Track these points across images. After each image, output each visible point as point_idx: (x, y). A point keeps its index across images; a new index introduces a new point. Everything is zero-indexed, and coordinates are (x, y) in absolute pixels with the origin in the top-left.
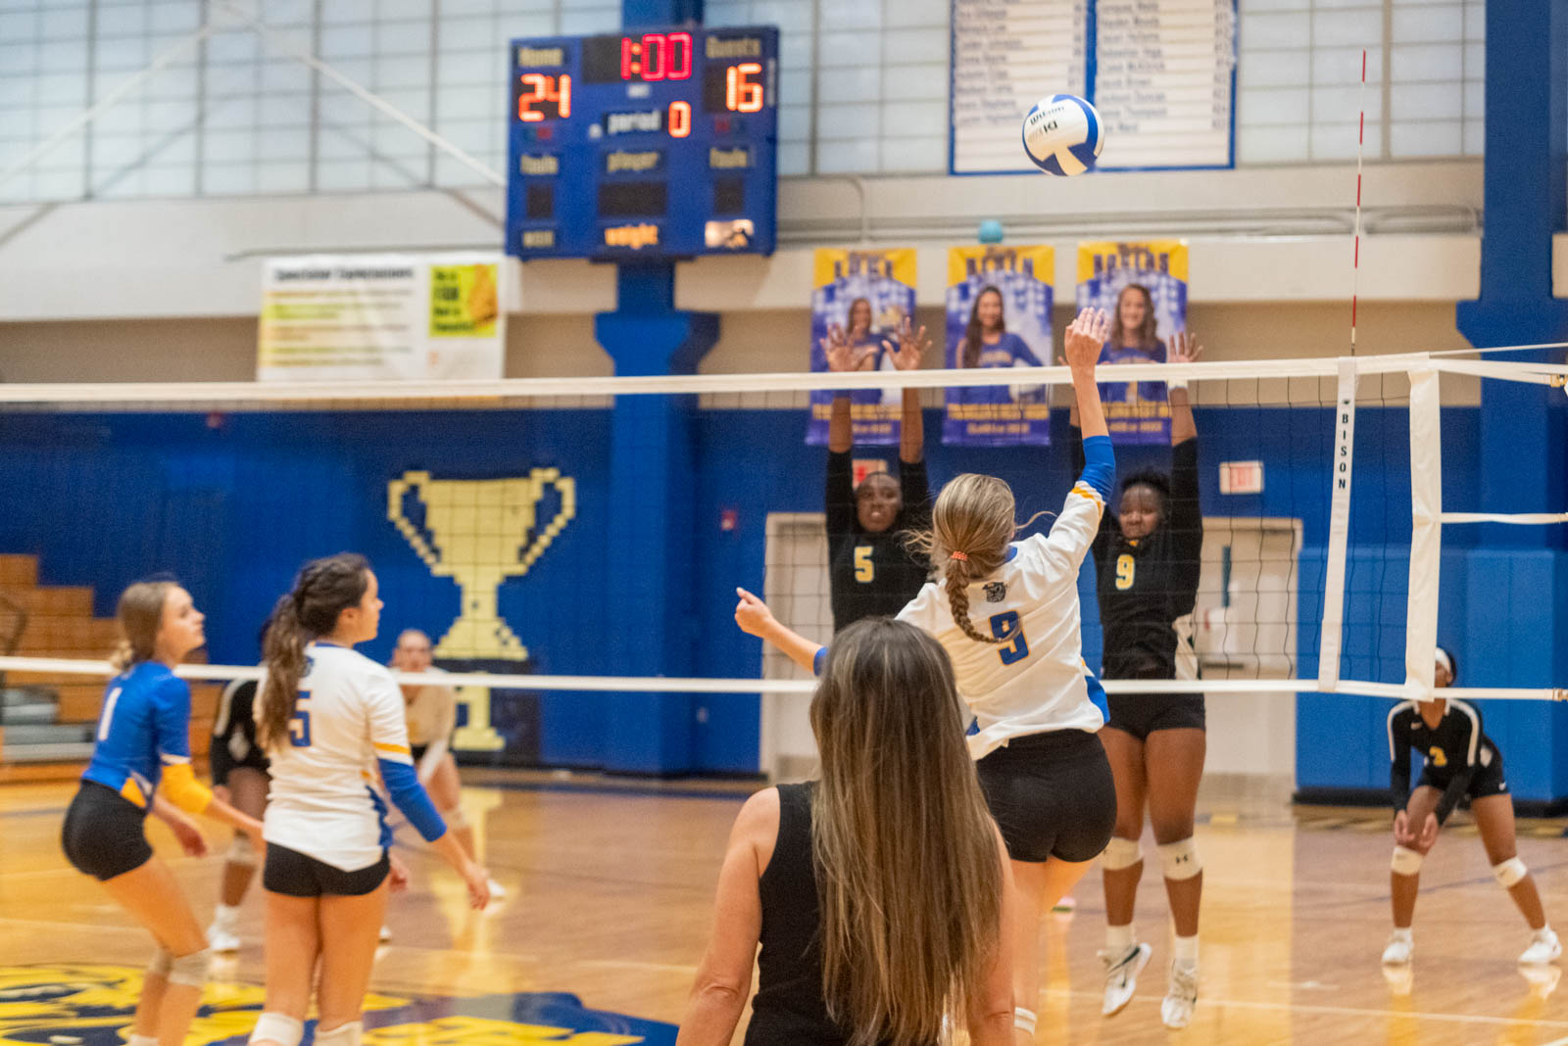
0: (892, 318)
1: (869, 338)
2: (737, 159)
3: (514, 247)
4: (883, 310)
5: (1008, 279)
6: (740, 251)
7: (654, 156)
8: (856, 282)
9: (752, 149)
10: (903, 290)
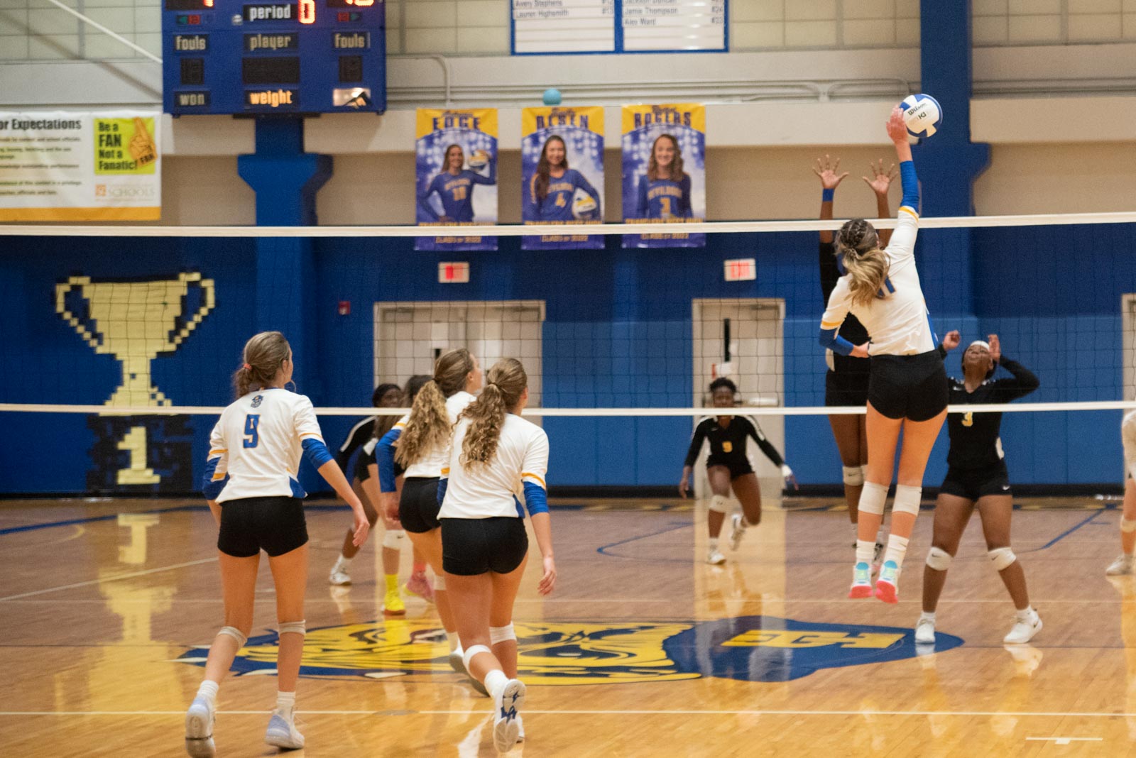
0: (480, 159)
1: (461, 173)
2: (357, 42)
3: (172, 106)
4: (472, 153)
5: (569, 130)
6: (361, 109)
7: (288, 39)
8: (450, 132)
9: (369, 34)
10: (488, 139)
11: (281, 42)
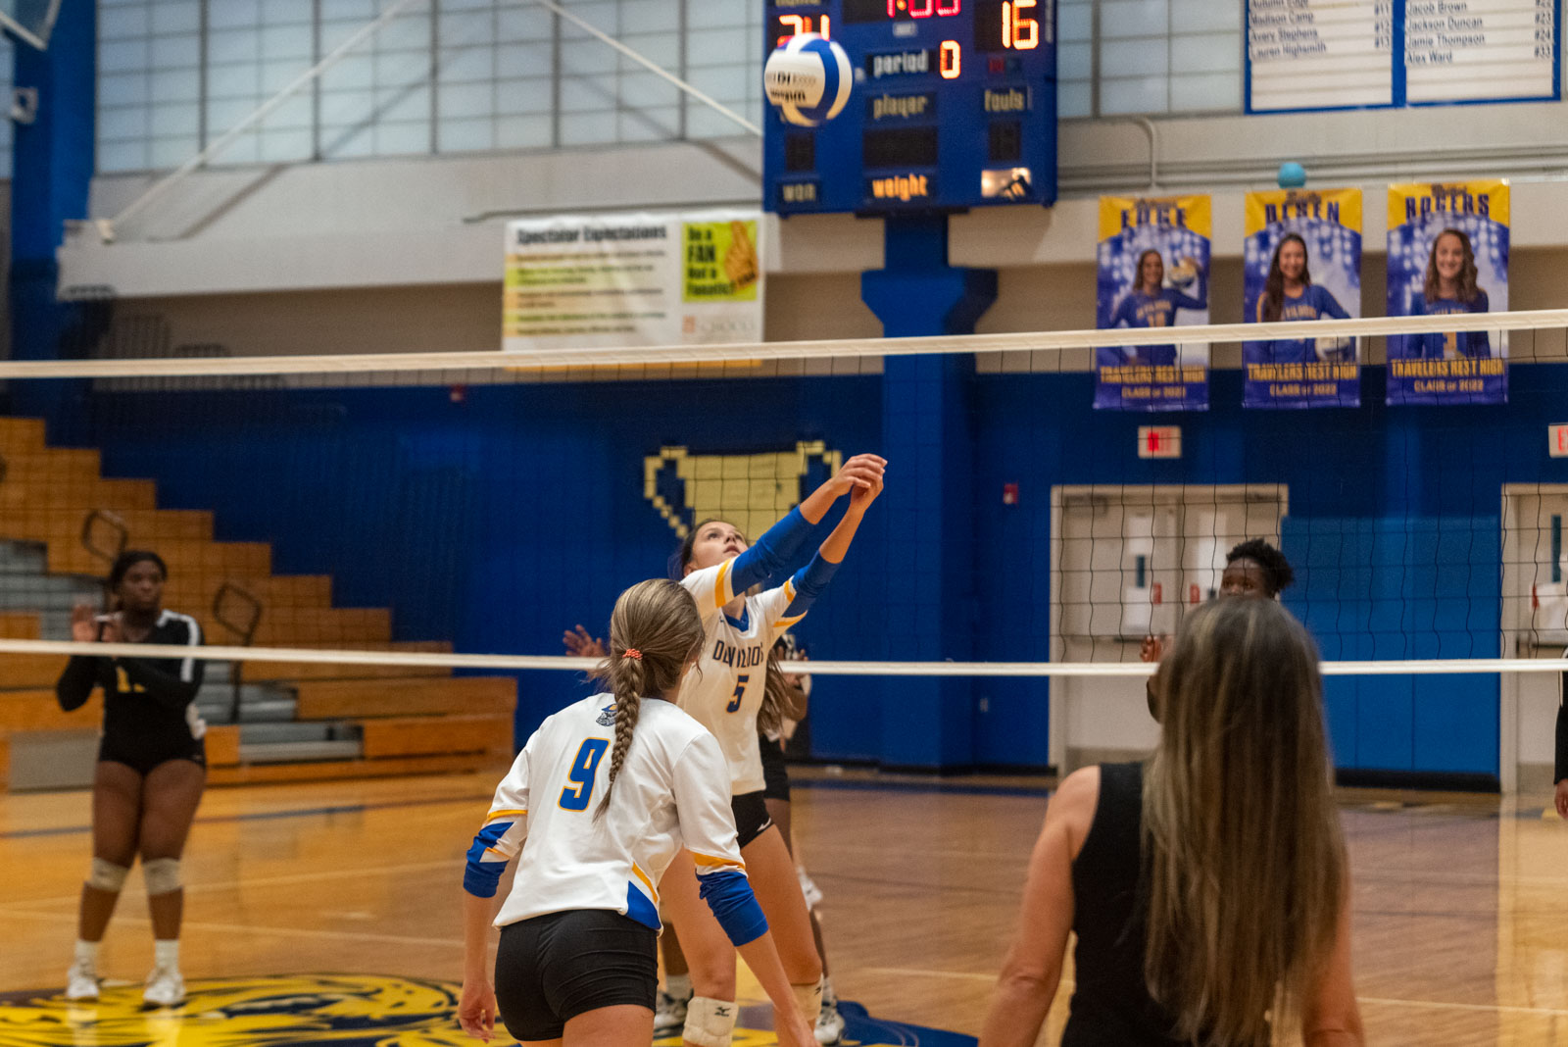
0: (1186, 271)
1: (1160, 292)
2: (1014, 101)
3: (773, 202)
4: (1176, 263)
5: (1311, 226)
6: (1018, 201)
7: (923, 100)
8: (1145, 232)
9: (1029, 90)
10: (1197, 240)
11: (914, 105)
